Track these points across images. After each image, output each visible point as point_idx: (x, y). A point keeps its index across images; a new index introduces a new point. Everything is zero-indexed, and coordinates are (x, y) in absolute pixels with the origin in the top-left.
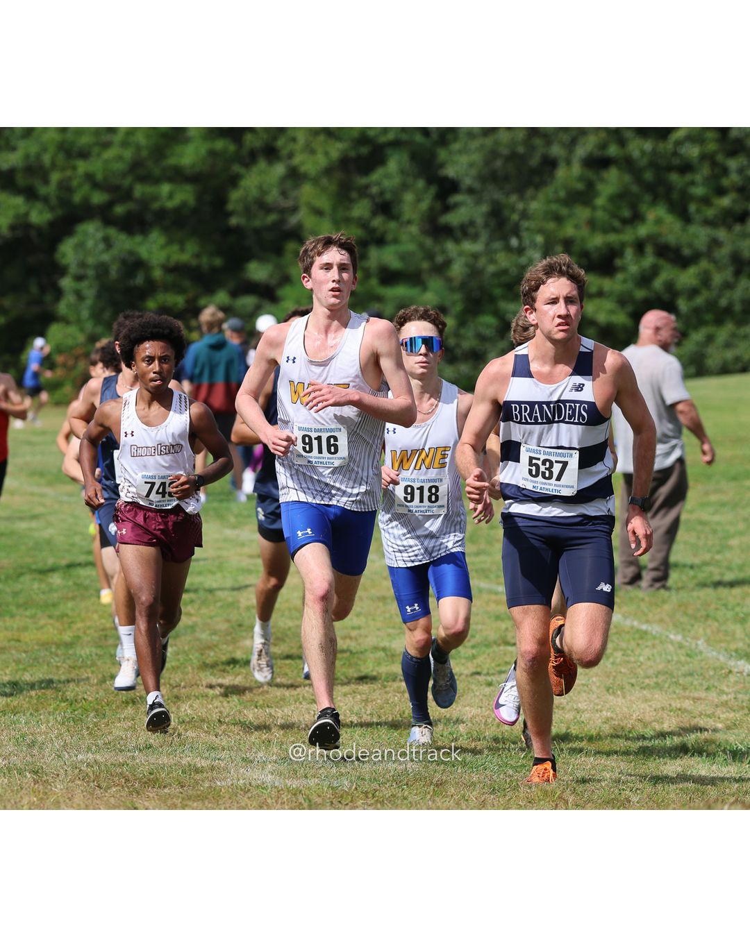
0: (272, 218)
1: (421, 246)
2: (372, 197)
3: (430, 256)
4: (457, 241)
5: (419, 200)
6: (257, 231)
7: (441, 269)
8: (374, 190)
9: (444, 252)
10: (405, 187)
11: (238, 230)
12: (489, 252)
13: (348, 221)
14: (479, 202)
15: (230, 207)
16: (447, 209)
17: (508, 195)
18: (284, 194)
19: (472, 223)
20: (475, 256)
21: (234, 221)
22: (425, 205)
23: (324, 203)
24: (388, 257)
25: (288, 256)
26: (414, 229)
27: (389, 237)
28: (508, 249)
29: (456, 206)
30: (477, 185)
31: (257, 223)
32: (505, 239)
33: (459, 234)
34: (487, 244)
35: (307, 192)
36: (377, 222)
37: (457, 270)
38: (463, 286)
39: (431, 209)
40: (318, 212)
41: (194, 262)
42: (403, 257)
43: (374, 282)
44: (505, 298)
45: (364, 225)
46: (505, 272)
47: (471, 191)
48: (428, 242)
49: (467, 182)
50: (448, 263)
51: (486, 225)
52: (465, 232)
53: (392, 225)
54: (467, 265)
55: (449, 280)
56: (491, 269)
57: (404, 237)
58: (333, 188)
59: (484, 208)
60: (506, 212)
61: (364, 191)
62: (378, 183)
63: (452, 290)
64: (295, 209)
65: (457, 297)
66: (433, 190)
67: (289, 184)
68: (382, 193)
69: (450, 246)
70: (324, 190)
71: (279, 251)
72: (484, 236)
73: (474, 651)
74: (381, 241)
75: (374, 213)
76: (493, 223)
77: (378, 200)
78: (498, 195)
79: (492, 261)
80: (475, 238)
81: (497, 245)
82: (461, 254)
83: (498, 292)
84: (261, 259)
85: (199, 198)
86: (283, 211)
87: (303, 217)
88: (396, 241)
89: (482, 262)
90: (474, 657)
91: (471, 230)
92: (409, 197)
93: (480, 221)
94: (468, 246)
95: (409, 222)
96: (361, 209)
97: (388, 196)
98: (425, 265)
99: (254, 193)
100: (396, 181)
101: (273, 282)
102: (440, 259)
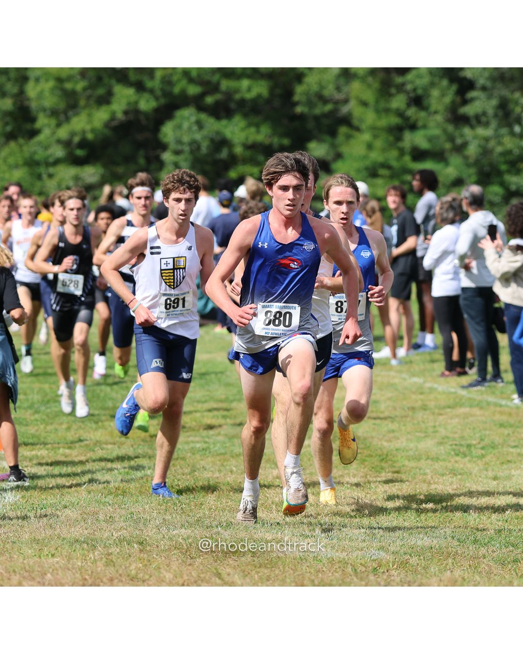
0: (328, 107)
1: (445, 131)
2: (407, 92)
3: (451, 139)
4: (472, 127)
5: (443, 95)
6: (317, 118)
7: (460, 149)
8: (409, 87)
9: (462, 136)
10: (432, 84)
11: (302, 117)
12: (498, 137)
13: (387, 111)
14: (490, 97)
15: (296, 98)
16: (465, 102)
17: (513, 92)
18: (338, 89)
19: (484, 114)
20: (487, 139)
21: (299, 109)
22: (448, 99)
23: (369, 96)
24: (418, 139)
25: (341, 138)
26: (439, 118)
27: (420, 124)
28: (512, 134)
29: (472, 100)
30: (489, 84)
31: (318, 111)
32: (510, 126)
33: (474, 122)
34: (496, 130)
35: (356, 87)
36: (412, 112)
37: (472, 150)
38: (477, 163)
39: (453, 102)
40: (364, 104)
41: (267, 142)
42: (430, 139)
43: (407, 158)
44: (509, 172)
45: (400, 114)
46: (509, 152)
47: (484, 88)
48: (450, 128)
49: (481, 82)
50: (465, 145)
51: (496, 115)
52: (479, 120)
53: (423, 114)
54: (480, 146)
55: (466, 158)
56: (499, 149)
57: (432, 124)
58: (376, 85)
59: (494, 102)
60: (511, 106)
61: (401, 88)
62: (412, 82)
63: (468, 165)
64: (346, 101)
65: (472, 171)
66: (454, 87)
67: (342, 81)
68: (415, 90)
69: (467, 131)
70: (369, 86)
71: (333, 133)
72: (494, 124)
73: (483, 452)
74: (413, 127)
75: (409, 105)
76: (501, 113)
77: (412, 95)
78: (505, 92)
79: (500, 143)
80: (487, 124)
81: (504, 131)
82: (476, 137)
83: (504, 167)
84: (320, 140)
85: (272, 91)
86: (337, 103)
87: (352, 108)
88: (425, 127)
89: (492, 144)
90: (483, 456)
91: (484, 119)
92: (435, 93)
93: (490, 112)
94: (481, 131)
95: (436, 112)
96: (398, 102)
97: (420, 92)
98: (448, 146)
99: (315, 88)
100: (426, 80)
101: (329, 158)
102: (459, 141)
